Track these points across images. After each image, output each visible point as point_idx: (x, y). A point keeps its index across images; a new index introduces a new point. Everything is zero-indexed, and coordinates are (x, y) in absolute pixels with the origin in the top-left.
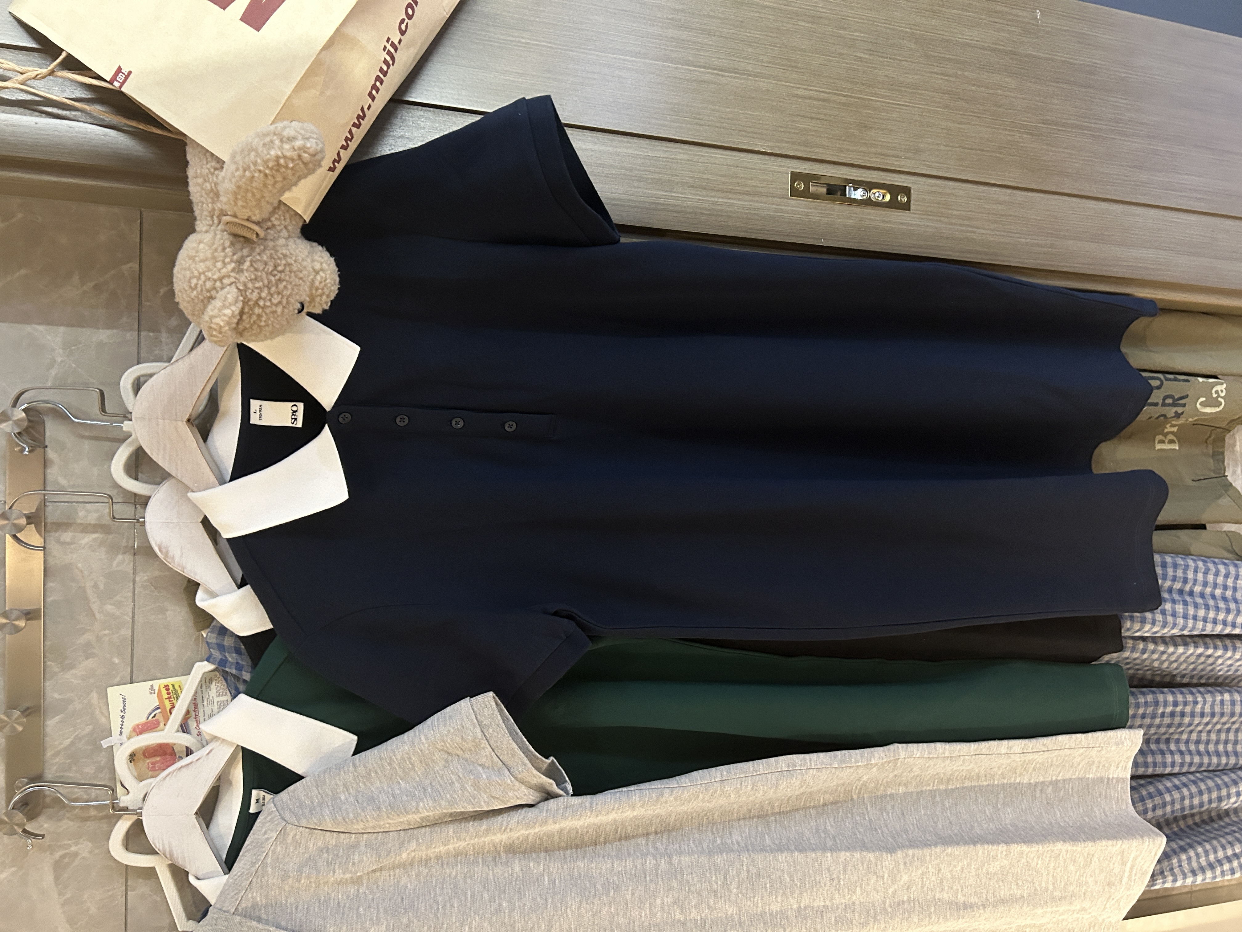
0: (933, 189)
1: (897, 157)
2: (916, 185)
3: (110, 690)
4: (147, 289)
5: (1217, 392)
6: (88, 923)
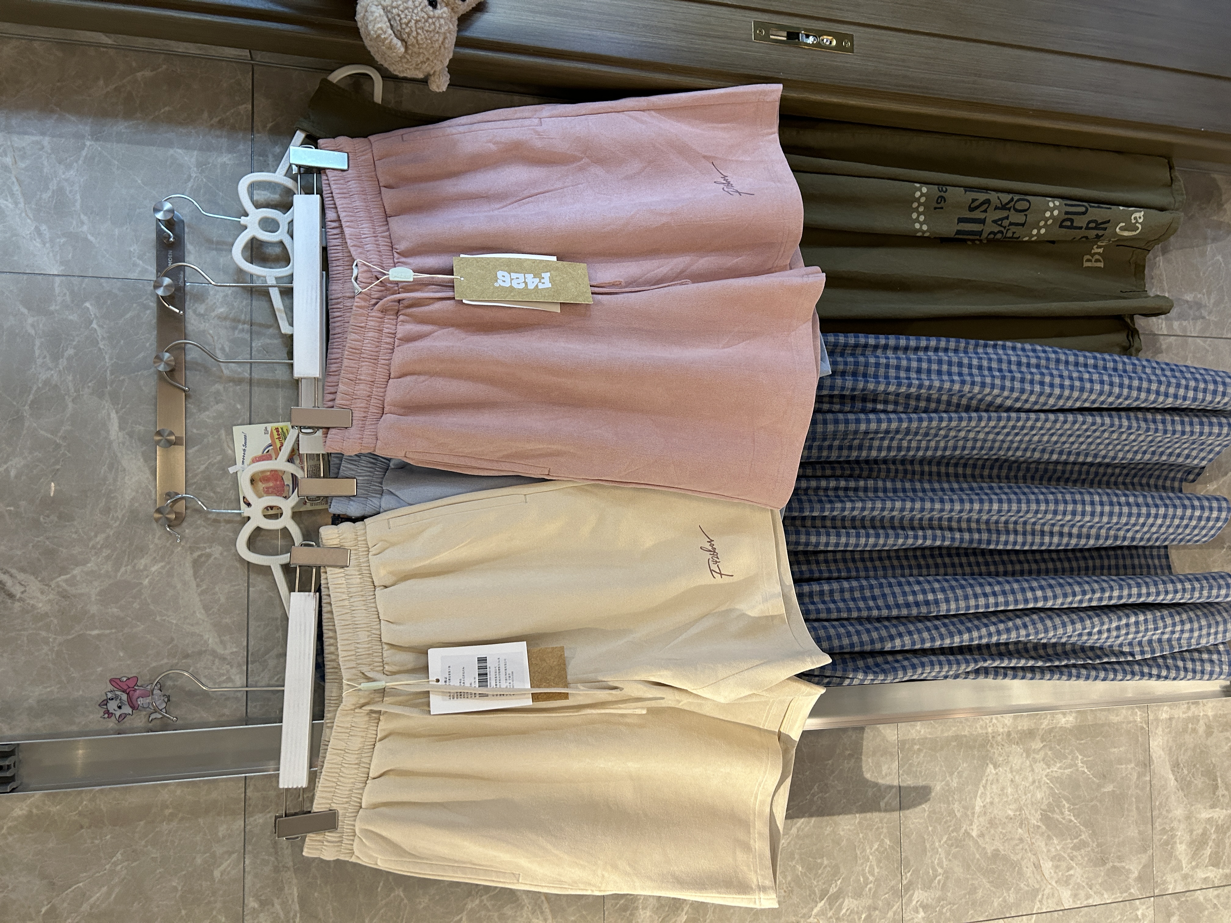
0: (873, 36)
1: (841, 9)
2: (857, 33)
3: (235, 428)
4: (258, 124)
5: (1135, 218)
6: (219, 610)
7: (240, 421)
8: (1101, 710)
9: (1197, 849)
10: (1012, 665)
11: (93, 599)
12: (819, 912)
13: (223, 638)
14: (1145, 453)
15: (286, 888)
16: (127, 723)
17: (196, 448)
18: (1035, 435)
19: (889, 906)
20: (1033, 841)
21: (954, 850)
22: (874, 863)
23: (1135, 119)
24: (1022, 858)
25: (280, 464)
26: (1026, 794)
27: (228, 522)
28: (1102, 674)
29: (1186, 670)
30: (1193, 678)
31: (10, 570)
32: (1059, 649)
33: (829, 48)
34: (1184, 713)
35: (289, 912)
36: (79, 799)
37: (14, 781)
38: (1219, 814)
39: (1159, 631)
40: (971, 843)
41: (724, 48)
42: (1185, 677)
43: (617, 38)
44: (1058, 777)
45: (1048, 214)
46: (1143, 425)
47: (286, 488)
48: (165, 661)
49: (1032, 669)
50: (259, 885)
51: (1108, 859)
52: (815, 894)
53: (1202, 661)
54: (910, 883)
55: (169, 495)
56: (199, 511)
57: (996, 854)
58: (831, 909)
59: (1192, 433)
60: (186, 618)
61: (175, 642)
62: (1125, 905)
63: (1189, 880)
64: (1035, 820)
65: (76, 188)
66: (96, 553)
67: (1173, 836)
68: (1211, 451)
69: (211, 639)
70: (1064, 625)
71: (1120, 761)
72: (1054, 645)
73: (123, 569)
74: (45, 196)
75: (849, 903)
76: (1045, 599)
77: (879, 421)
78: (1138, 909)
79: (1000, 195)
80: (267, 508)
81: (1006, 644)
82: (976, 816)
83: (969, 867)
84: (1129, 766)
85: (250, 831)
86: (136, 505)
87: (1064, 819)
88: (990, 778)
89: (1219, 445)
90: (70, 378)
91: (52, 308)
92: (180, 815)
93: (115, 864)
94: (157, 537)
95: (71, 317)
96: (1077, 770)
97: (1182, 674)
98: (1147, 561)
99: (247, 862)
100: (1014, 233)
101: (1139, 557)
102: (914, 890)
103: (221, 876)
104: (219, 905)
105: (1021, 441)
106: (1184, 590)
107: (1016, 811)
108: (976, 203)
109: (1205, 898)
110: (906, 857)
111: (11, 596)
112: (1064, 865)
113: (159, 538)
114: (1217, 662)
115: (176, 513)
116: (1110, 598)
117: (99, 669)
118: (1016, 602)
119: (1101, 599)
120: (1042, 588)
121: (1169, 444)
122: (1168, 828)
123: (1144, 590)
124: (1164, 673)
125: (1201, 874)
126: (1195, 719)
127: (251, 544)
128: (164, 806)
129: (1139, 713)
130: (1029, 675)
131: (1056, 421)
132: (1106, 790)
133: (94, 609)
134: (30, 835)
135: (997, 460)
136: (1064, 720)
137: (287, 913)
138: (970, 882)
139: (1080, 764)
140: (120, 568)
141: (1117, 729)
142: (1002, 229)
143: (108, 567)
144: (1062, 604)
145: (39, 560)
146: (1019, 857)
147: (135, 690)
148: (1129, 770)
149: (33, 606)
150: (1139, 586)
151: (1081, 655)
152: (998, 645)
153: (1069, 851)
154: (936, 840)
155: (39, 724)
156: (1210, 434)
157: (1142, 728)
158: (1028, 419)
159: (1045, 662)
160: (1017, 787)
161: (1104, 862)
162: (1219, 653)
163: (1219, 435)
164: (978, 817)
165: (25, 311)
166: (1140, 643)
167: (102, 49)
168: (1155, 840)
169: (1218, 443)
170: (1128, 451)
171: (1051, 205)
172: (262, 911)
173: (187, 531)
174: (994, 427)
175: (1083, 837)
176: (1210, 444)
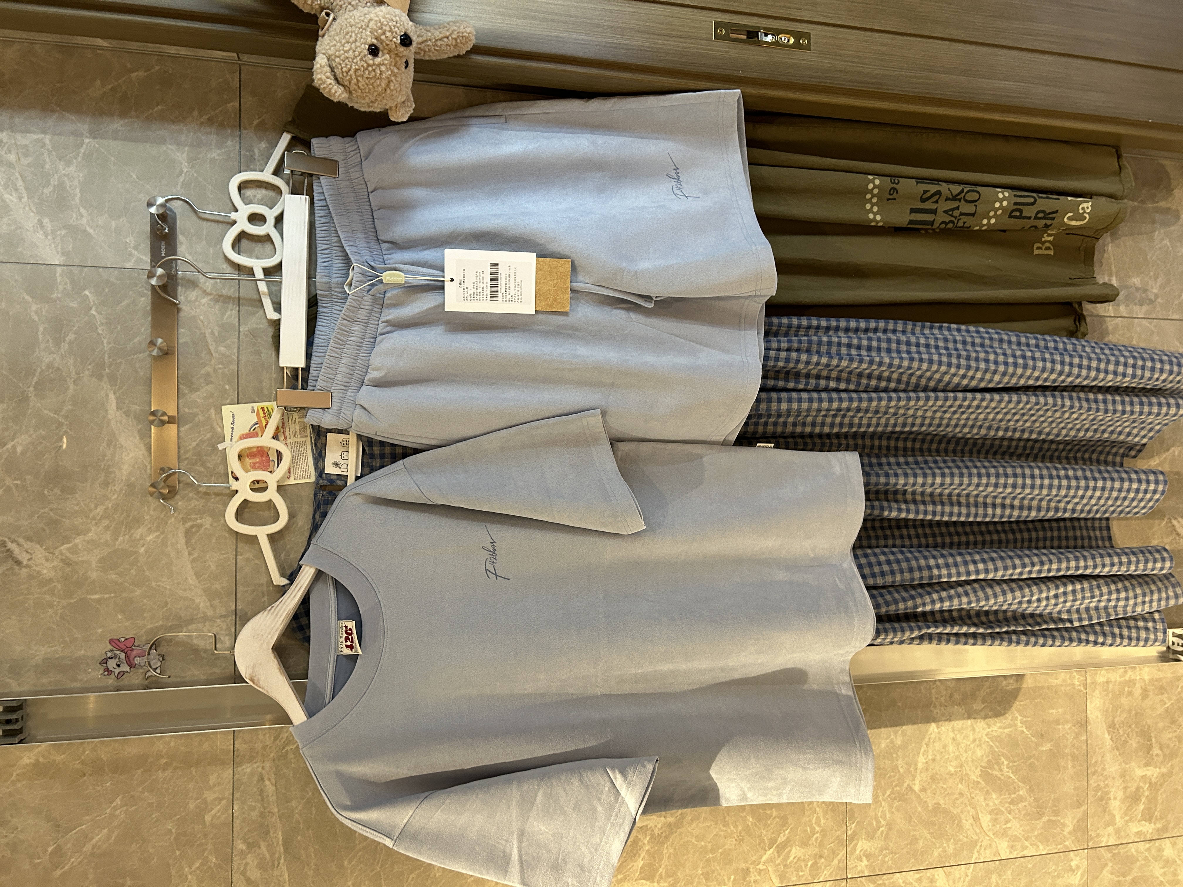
0: (828, 34)
1: (798, 9)
2: (814, 31)
3: (223, 407)
4: (244, 121)
5: (1083, 208)
6: (209, 576)
7: (228, 401)
8: (1041, 674)
9: (1131, 805)
10: (954, 631)
11: (94, 565)
12: (767, 859)
13: (213, 602)
14: (1087, 430)
15: (272, 832)
16: (125, 681)
17: (187, 426)
18: (980, 413)
19: (834, 853)
20: (973, 795)
21: (896, 804)
22: (821, 814)
23: (1084, 112)
24: (962, 812)
25: (266, 440)
26: (966, 752)
27: (218, 494)
28: (1041, 641)
29: (1122, 637)
30: (1129, 645)
31: (17, 539)
32: (1001, 616)
33: (787, 46)
34: (1120, 677)
35: (274, 854)
36: (81, 750)
37: (22, 733)
38: (1153, 772)
39: (1096, 599)
40: (913, 798)
41: (686, 48)
42: (1121, 643)
43: (582, 40)
44: (998, 736)
45: (997, 205)
46: (1085, 405)
47: (271, 463)
48: (161, 623)
49: (974, 635)
50: (246, 829)
51: (1044, 813)
52: (764, 843)
53: (1138, 628)
54: (855, 834)
55: (163, 470)
56: (191, 485)
57: (937, 808)
58: (779, 856)
59: (1132, 412)
60: (178, 584)
61: (169, 606)
62: (1060, 857)
63: (1123, 834)
64: (975, 775)
65: (76, 183)
66: (96, 524)
67: (1108, 793)
68: (1151, 430)
69: (202, 602)
70: (1004, 593)
71: (1057, 723)
72: (996, 612)
73: (121, 538)
74: (47, 191)
75: (796, 852)
76: (987, 571)
77: (831, 400)
78: (1072, 860)
79: (951, 186)
80: (253, 482)
81: (950, 611)
82: (918, 772)
83: (911, 818)
84: (1067, 726)
85: (239, 780)
86: (133, 479)
87: (1002, 775)
88: (933, 736)
89: (1159, 424)
90: (72, 361)
91: (54, 296)
92: (174, 765)
93: (115, 808)
94: (152, 508)
95: (72, 305)
96: (1016, 730)
97: (1118, 640)
98: (1088, 533)
99: (236, 808)
100: (964, 223)
101: (1081, 528)
102: (858, 840)
103: (212, 820)
104: (210, 847)
105: (967, 419)
106: (1121, 564)
107: (957, 767)
108: (928, 195)
109: (1136, 851)
110: (851, 809)
111: (18, 563)
112: (1002, 818)
113: (154, 510)
114: (1152, 629)
115: (169, 487)
116: (1049, 570)
117: (100, 631)
118: (959, 574)
119: (1040, 572)
120: (984, 561)
121: (1110, 423)
122: (1102, 784)
123: (1082, 563)
124: (1101, 639)
125: (1134, 828)
126: (1131, 683)
127: (239, 515)
128: (160, 756)
129: (1077, 677)
130: (971, 641)
131: (1000, 401)
132: (1044, 749)
133: (94, 575)
134: (37, 782)
135: (944, 436)
136: (1004, 683)
137: (272, 855)
138: (912, 833)
139: (1019, 725)
140: (118, 537)
141: (1056, 692)
142: (953, 219)
143: (108, 536)
144: (1003, 576)
145: (44, 530)
146: (959, 810)
147: (132, 650)
148: (1067, 729)
149: (39, 571)
150: (1077, 559)
151: (1022, 622)
152: (942, 611)
153: (1007, 805)
154: (880, 794)
155: (44, 680)
156: (1150, 413)
157: (1080, 691)
158: (974, 399)
159: (986, 629)
160: (958, 744)
161: (1040, 815)
162: (1154, 621)
163: (1158, 414)
164: (921, 772)
165: (29, 298)
166: (1078, 611)
167: (99, 51)
168: (1090, 796)
169: (1157, 422)
170: (1071, 429)
171: (1001, 196)
172: (249, 853)
173: (180, 503)
174: (941, 406)
175: (1021, 793)
176: (1150, 423)
